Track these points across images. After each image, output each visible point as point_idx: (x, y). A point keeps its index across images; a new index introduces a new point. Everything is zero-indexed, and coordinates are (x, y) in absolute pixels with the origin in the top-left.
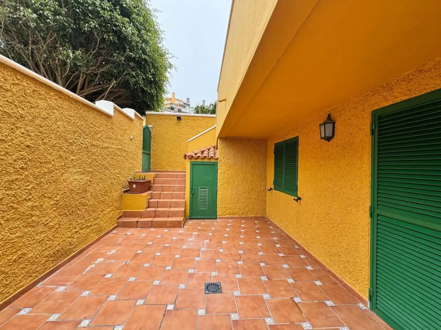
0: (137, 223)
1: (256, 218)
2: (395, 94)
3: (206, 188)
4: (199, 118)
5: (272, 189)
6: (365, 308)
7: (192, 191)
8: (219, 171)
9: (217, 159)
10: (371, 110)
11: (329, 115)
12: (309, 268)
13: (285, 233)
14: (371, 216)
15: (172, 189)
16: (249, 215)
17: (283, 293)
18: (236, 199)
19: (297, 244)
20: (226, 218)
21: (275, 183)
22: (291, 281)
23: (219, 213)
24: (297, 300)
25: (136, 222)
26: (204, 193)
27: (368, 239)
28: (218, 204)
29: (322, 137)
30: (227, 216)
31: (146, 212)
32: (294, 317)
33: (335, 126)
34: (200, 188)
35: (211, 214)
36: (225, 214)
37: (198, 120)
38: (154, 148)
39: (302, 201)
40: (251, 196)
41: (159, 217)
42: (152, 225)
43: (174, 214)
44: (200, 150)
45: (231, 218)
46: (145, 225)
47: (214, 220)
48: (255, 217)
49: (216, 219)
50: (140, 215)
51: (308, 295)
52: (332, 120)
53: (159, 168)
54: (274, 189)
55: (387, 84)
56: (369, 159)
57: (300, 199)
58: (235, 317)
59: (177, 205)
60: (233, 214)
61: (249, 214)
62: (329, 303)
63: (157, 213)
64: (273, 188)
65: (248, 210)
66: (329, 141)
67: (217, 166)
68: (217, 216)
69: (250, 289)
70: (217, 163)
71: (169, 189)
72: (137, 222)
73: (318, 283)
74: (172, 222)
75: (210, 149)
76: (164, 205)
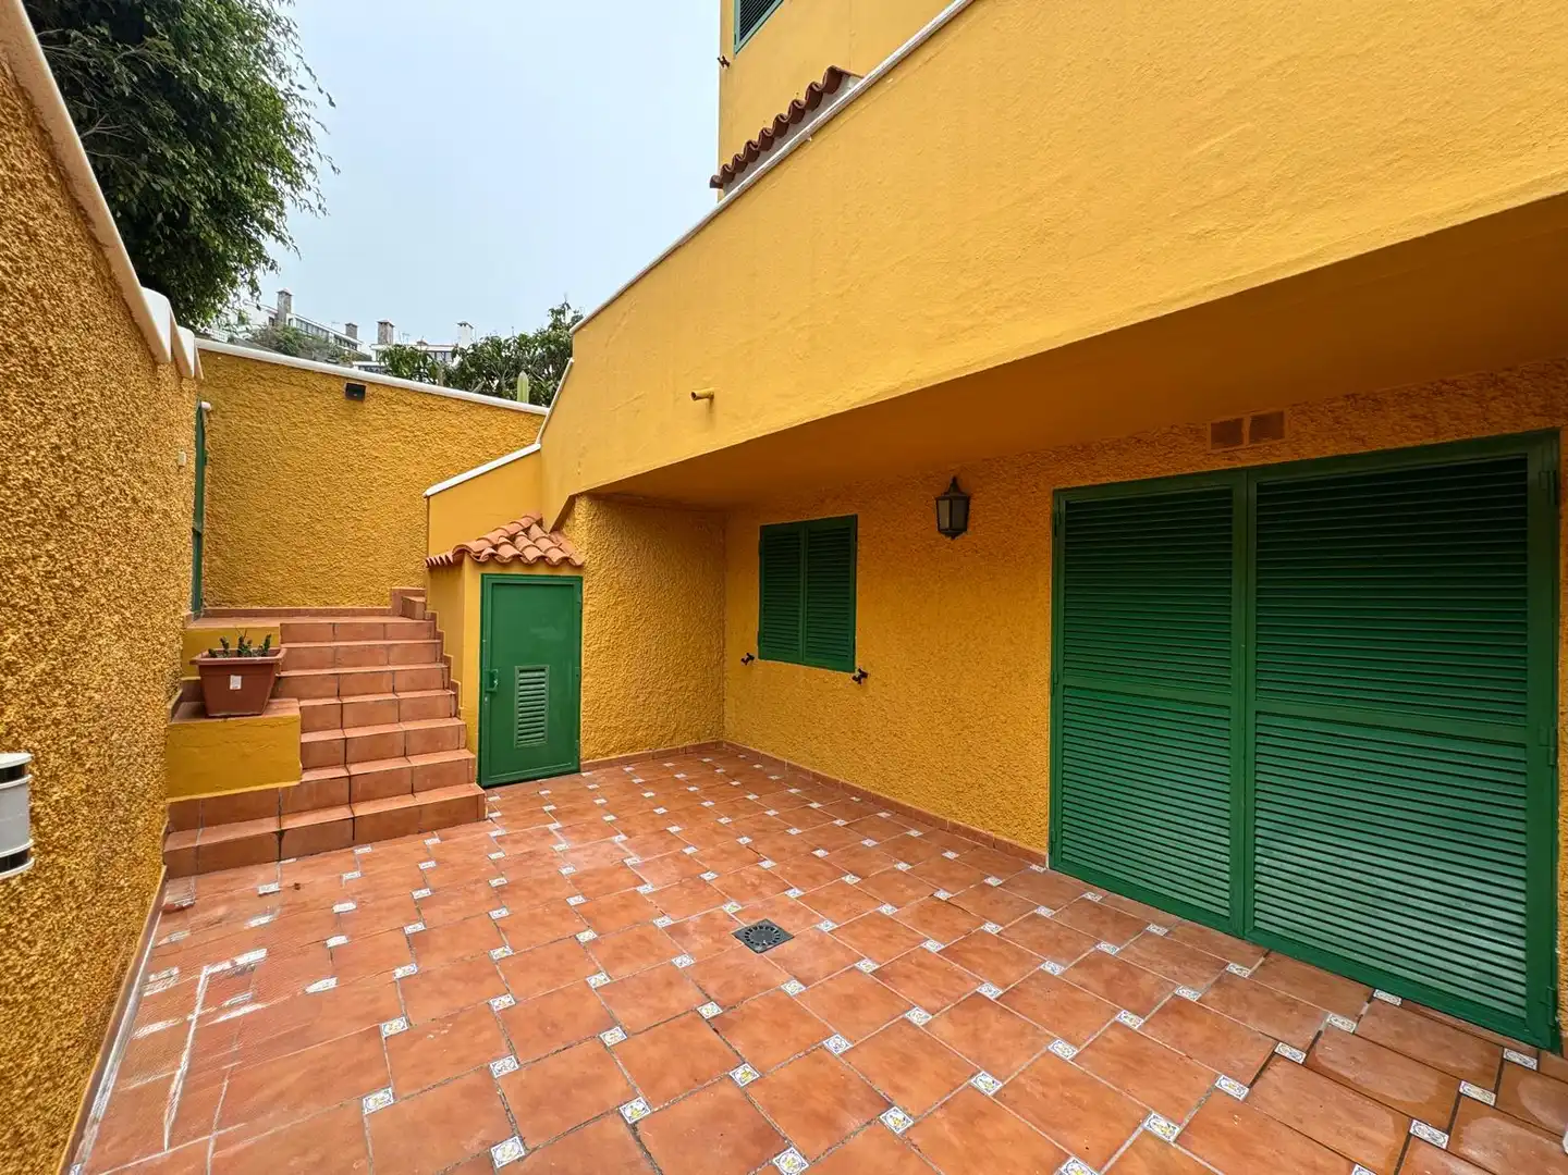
0: (280, 840)
1: (701, 750)
2: (1097, 468)
3: (543, 670)
4: (447, 403)
5: (751, 658)
6: (1042, 870)
7: (492, 685)
8: (586, 609)
9: (580, 567)
10: (1052, 488)
11: (955, 479)
12: (914, 833)
13: (807, 773)
14: (1053, 693)
15: (386, 683)
16: (679, 743)
17: (910, 892)
18: (641, 699)
19: (855, 791)
20: (610, 764)
21: (763, 638)
22: (902, 866)
23: (586, 750)
24: (942, 895)
25: (275, 837)
26: (531, 687)
27: (1047, 735)
28: (582, 720)
29: (941, 527)
30: (613, 757)
31: (305, 788)
32: (963, 923)
33: (971, 507)
34: (521, 671)
35: (561, 757)
36: (607, 750)
37: (442, 408)
38: (220, 509)
39: (870, 680)
40: (684, 684)
41: (369, 797)
42: (356, 833)
43: (438, 777)
44: (500, 532)
45: (627, 761)
46: (318, 843)
47: (574, 777)
48: (694, 747)
49: (578, 771)
50: (278, 804)
51: (952, 880)
52: (962, 493)
53: (248, 600)
54: (760, 658)
55: (1084, 447)
56: (1047, 584)
57: (864, 675)
58: (867, 966)
59: (433, 742)
60: (631, 748)
61: (678, 738)
62: (992, 881)
63: (359, 786)
64: (755, 654)
65: (674, 726)
66: (953, 538)
67: (581, 592)
68: (579, 760)
69: (845, 909)
70: (581, 578)
71: (371, 683)
72: (281, 834)
73: (950, 855)
74: (442, 808)
75: (529, 528)
76: (376, 749)
